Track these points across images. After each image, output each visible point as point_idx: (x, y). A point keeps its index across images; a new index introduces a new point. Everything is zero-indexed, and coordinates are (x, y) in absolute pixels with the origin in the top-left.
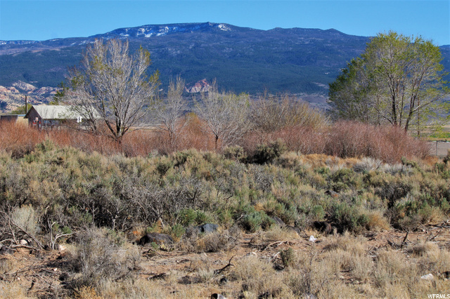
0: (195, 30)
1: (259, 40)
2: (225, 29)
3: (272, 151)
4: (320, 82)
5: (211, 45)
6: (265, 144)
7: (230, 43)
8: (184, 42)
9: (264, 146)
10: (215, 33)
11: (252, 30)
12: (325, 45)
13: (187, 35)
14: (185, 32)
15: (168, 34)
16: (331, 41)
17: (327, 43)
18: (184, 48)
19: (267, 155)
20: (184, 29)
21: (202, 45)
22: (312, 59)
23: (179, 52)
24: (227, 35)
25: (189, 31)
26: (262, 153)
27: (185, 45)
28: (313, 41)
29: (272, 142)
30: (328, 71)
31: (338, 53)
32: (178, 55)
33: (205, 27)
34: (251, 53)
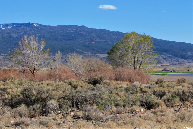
0: (24, 26)
1: (51, 30)
2: (37, 26)
3: (100, 80)
4: (78, 49)
5: (31, 33)
6: (97, 77)
7: (39, 32)
8: (19, 31)
9: (97, 78)
10: (32, 27)
11: (48, 26)
12: (80, 33)
13: (20, 28)
14: (19, 27)
15: (12, 28)
16: (82, 31)
17: (81, 32)
18: (19, 34)
19: (98, 81)
20: (19, 26)
21: (27, 33)
22: (74, 39)
23: (17, 35)
24: (37, 28)
25: (21, 27)
26: (96, 80)
27: (19, 33)
28: (75, 31)
29: (99, 76)
30: (81, 44)
31: (85, 36)
32: (16, 37)
33: (28, 25)
34: (48, 36)
